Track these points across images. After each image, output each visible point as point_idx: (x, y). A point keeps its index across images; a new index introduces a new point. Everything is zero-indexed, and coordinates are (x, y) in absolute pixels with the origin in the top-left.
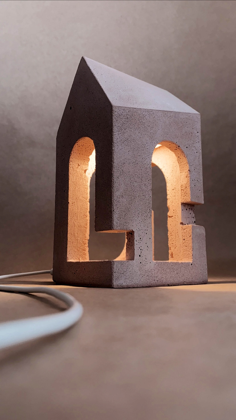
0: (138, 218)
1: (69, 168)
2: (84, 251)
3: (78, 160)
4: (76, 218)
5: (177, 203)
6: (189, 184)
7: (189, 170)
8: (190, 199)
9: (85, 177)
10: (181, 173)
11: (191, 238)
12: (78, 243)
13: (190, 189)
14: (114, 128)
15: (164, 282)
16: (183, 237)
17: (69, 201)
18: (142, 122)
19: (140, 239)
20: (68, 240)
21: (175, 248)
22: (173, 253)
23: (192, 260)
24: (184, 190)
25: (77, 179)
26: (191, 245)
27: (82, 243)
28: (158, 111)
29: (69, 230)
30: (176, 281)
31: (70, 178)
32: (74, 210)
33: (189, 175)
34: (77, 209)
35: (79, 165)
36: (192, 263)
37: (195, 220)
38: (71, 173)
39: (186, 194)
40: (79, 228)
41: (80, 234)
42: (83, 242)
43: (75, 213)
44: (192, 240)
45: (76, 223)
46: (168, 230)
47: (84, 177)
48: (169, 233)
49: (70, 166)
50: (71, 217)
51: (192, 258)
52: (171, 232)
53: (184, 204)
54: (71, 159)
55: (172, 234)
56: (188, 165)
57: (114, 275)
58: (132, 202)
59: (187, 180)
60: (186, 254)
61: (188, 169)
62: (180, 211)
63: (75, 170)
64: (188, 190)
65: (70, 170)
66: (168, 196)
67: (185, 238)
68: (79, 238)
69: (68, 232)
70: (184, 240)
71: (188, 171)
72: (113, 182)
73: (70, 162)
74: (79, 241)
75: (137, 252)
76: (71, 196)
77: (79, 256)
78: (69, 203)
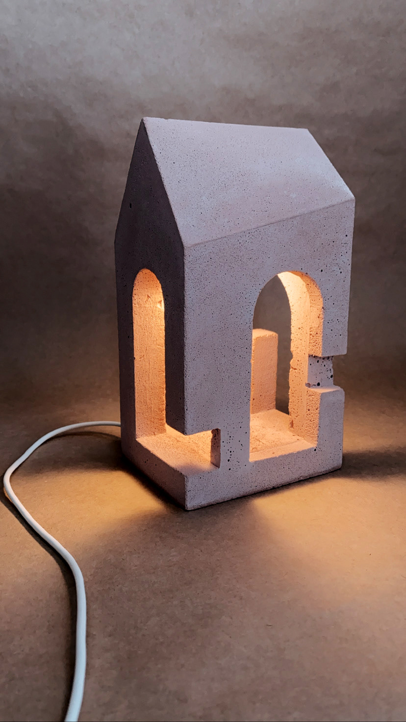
0: (228, 409)
1: (133, 304)
2: (161, 421)
3: (146, 290)
4: (147, 378)
5: (303, 352)
6: (322, 331)
7: (323, 308)
8: (321, 354)
9: (160, 312)
10: (312, 308)
11: (317, 411)
12: (151, 411)
13: (322, 339)
14: (187, 284)
15: (266, 485)
16: (308, 407)
17: (135, 356)
18: (237, 257)
19: (230, 437)
20: (136, 411)
21: (297, 417)
22: (294, 423)
23: (316, 443)
24: (313, 337)
25: (147, 319)
26: (317, 421)
27: (157, 410)
28: (268, 226)
29: (136, 398)
30: (286, 479)
31: (135, 321)
32: (144, 367)
33: (321, 316)
34: (147, 364)
35: (148, 296)
36: (315, 448)
37: (332, 373)
38: (136, 312)
39: (317, 343)
40: (153, 391)
41: (154, 399)
42: (159, 409)
43: (144, 372)
44: (318, 415)
45: (147, 385)
46: (289, 388)
47: (157, 313)
48: (290, 390)
49: (134, 302)
50: (138, 378)
51: (317, 441)
52: (293, 392)
53: (312, 357)
54: (134, 292)
55: (294, 395)
56: (321, 299)
57: (188, 495)
58: (217, 389)
59: (319, 322)
60: (309, 431)
61: (322, 306)
62: (307, 366)
63: (143, 305)
64: (320, 339)
65: (134, 308)
66: (292, 335)
67: (310, 408)
68: (153, 406)
69: (136, 401)
70: (309, 410)
71: (321, 308)
72: (187, 368)
73: (134, 295)
74: (152, 410)
75: (224, 458)
76: (138, 347)
77: (154, 429)
78: (135, 358)
